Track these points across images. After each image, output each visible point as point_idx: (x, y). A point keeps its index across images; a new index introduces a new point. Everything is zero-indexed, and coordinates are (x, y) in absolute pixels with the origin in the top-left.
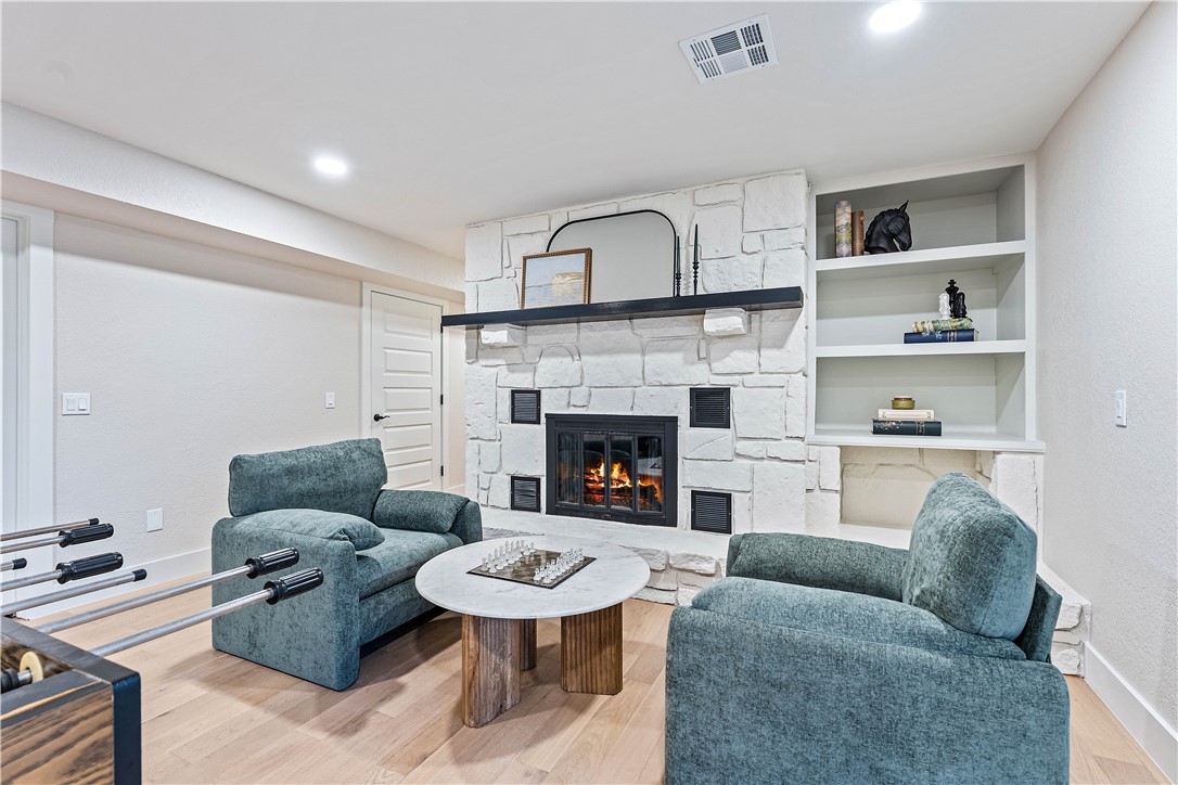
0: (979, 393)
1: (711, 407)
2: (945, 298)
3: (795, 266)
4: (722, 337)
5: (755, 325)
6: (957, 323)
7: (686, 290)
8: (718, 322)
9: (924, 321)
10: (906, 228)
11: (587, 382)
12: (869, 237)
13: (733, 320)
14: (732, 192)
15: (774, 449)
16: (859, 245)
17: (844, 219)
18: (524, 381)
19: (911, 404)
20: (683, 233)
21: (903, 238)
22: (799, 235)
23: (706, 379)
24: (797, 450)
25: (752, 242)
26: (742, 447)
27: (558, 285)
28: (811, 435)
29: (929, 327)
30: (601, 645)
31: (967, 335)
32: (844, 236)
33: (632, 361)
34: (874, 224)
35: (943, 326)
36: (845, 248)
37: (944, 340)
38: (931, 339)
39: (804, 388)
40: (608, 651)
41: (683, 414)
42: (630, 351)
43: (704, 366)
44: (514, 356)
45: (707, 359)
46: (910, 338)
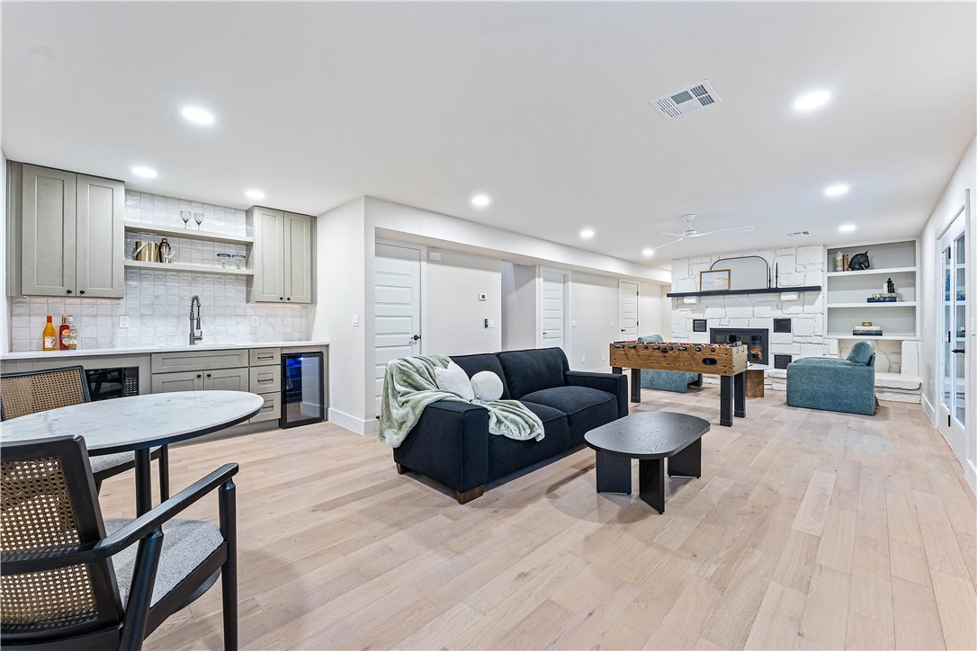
0: (903, 320)
1: (783, 325)
2: (886, 285)
3: (818, 276)
4: (787, 301)
5: (801, 297)
6: (890, 295)
7: (773, 286)
8: (785, 297)
9: (876, 293)
10: (867, 260)
11: (728, 316)
12: (851, 263)
13: (793, 296)
14: (792, 251)
15: (809, 340)
16: (846, 267)
17: (839, 257)
18: (699, 316)
19: (870, 324)
20: (770, 266)
21: (866, 264)
22: (820, 267)
23: (780, 315)
24: (819, 340)
25: (800, 268)
26: (796, 339)
27: (717, 282)
28: (825, 335)
29: (878, 296)
30: (758, 385)
31: (893, 300)
32: (840, 263)
33: (749, 309)
34: (853, 259)
35: (884, 296)
36: (840, 268)
37: (884, 301)
38: (879, 301)
39: (822, 320)
40: (761, 386)
41: (771, 327)
42: (748, 306)
43: (780, 311)
44: (696, 308)
45: (781, 309)
46: (870, 300)
